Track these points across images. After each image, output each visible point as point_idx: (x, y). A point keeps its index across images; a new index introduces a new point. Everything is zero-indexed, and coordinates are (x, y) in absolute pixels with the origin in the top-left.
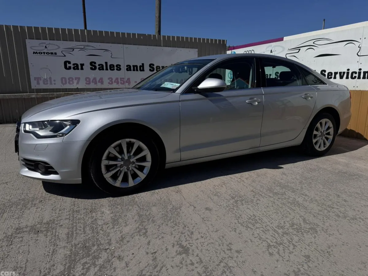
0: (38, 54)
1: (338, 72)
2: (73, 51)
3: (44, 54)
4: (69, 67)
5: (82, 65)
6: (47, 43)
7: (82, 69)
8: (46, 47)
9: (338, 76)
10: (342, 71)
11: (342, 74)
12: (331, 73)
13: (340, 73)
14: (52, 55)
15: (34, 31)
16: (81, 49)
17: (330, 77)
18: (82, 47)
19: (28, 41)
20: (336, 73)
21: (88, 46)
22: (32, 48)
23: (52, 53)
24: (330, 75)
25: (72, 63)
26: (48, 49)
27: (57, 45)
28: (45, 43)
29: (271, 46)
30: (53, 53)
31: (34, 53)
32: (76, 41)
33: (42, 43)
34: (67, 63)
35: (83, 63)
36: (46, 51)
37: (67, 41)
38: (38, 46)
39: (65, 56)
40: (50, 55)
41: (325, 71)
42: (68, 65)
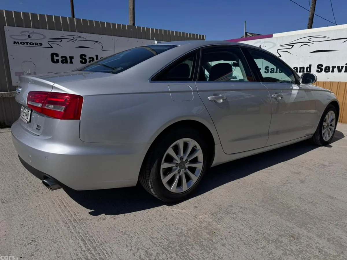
0: (20, 45)
1: (335, 66)
2: (61, 42)
3: (27, 44)
4: (56, 60)
5: (71, 58)
6: (30, 32)
7: (71, 62)
8: (29, 36)
9: (336, 70)
10: (341, 65)
11: (340, 68)
12: (329, 67)
13: (338, 67)
14: (37, 46)
15: (15, 17)
16: (70, 40)
17: (327, 70)
18: (71, 38)
19: (6, 28)
20: (334, 68)
21: (77, 36)
22: (13, 37)
23: (36, 44)
24: (327, 69)
25: (60, 55)
26: (32, 38)
27: (42, 34)
28: (28, 32)
29: (260, 42)
30: (38, 44)
31: (14, 43)
32: (64, 30)
33: (25, 32)
34: (55, 56)
35: (72, 56)
36: (29, 41)
37: (54, 30)
38: (20, 34)
39: (52, 47)
40: (34, 45)
41: (322, 65)
42: (56, 58)
